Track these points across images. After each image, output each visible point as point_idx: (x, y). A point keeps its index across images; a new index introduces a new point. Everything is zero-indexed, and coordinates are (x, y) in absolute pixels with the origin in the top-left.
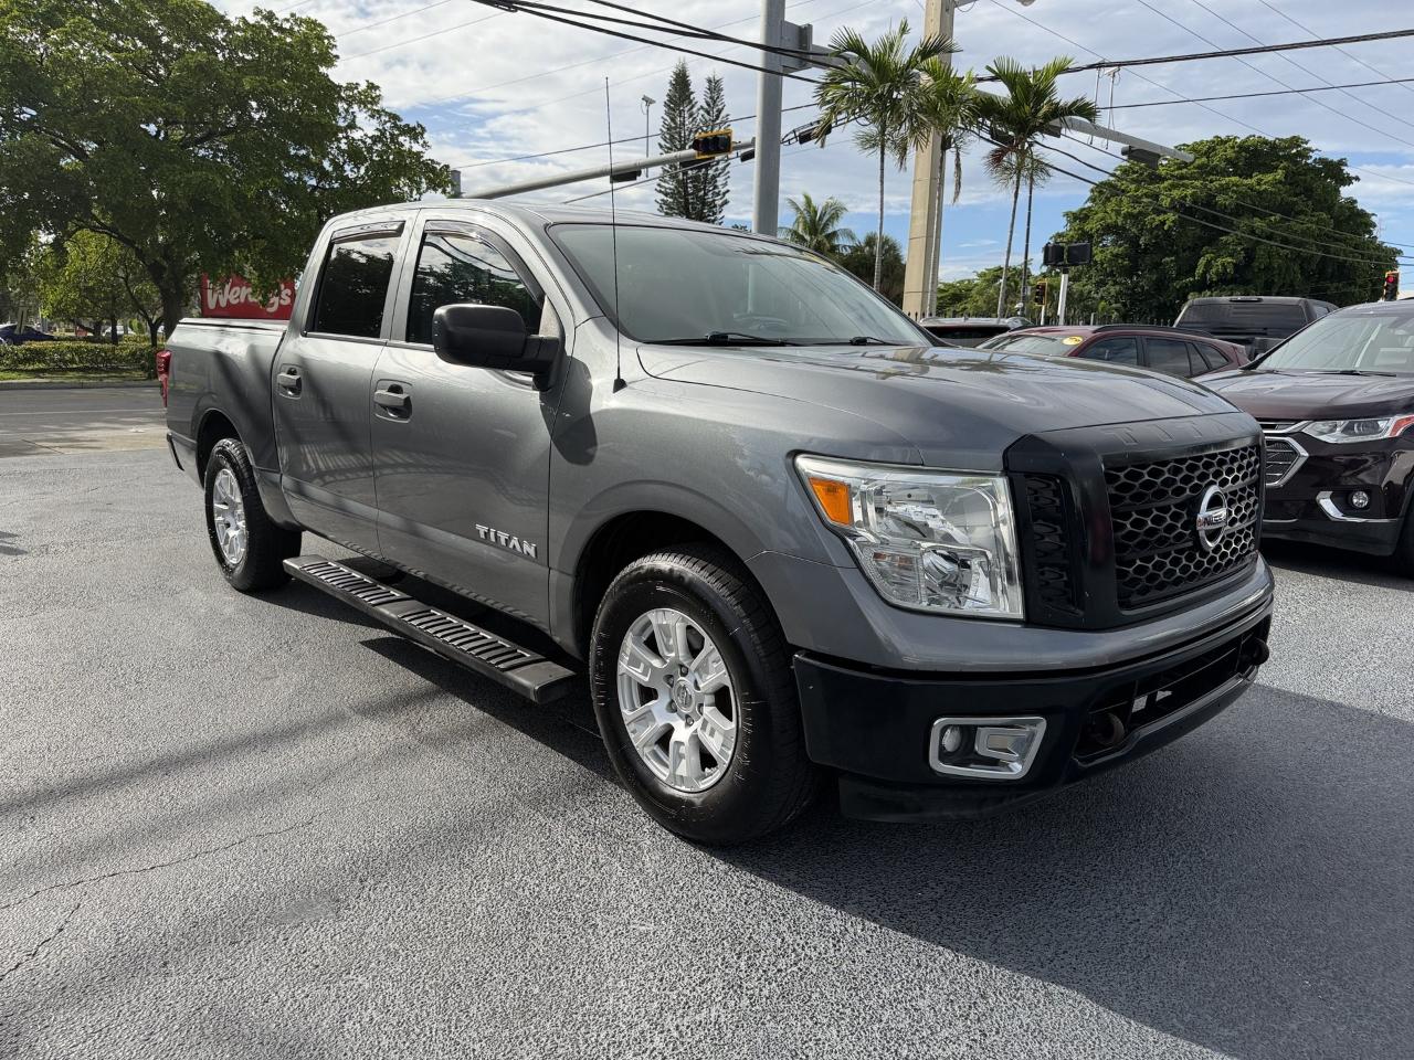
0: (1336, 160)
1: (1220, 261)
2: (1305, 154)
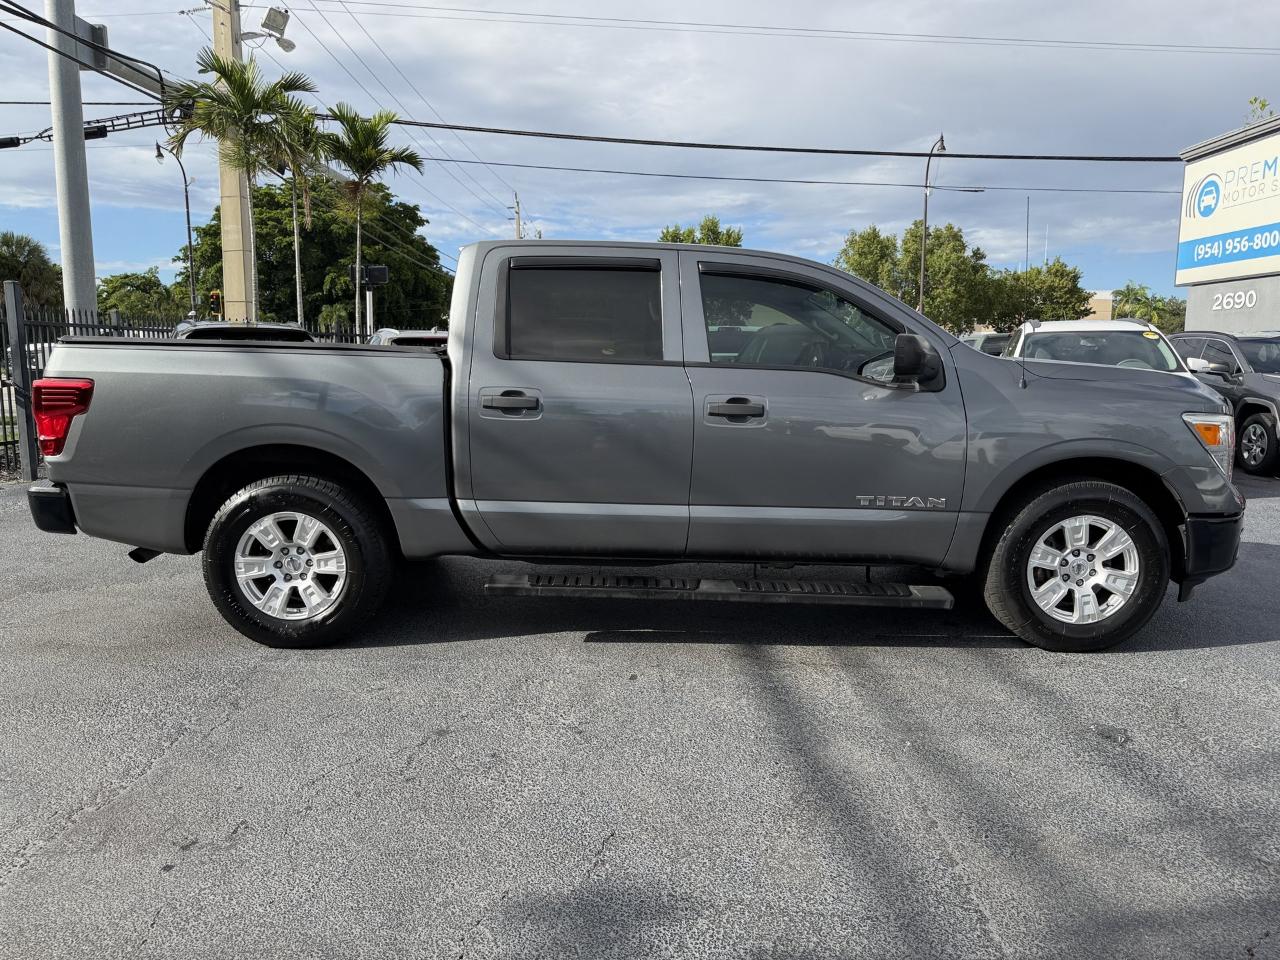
0: (412, 206)
1: (342, 279)
2: (387, 197)
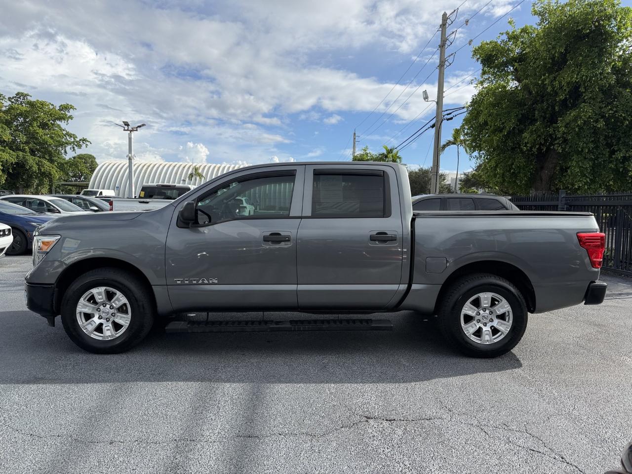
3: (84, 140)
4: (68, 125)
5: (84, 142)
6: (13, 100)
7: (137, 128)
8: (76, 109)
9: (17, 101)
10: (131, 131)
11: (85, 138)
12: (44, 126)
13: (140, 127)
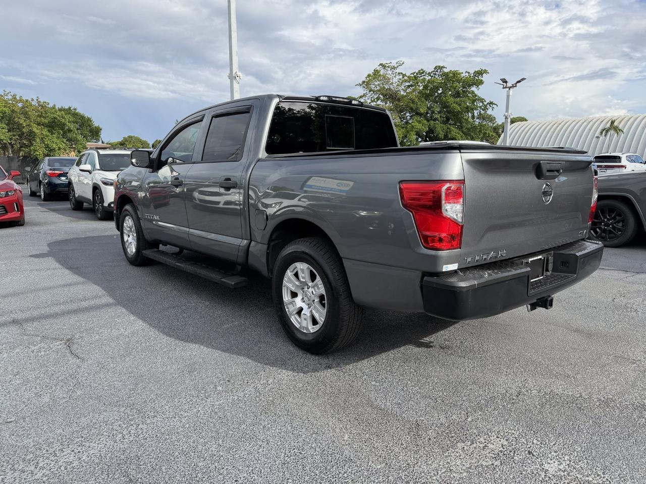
3: (491, 103)
4: (480, 90)
5: (491, 105)
6: (432, 75)
7: (516, 83)
8: (488, 73)
9: (435, 74)
10: (510, 88)
11: (492, 101)
12: (457, 95)
13: (519, 82)
